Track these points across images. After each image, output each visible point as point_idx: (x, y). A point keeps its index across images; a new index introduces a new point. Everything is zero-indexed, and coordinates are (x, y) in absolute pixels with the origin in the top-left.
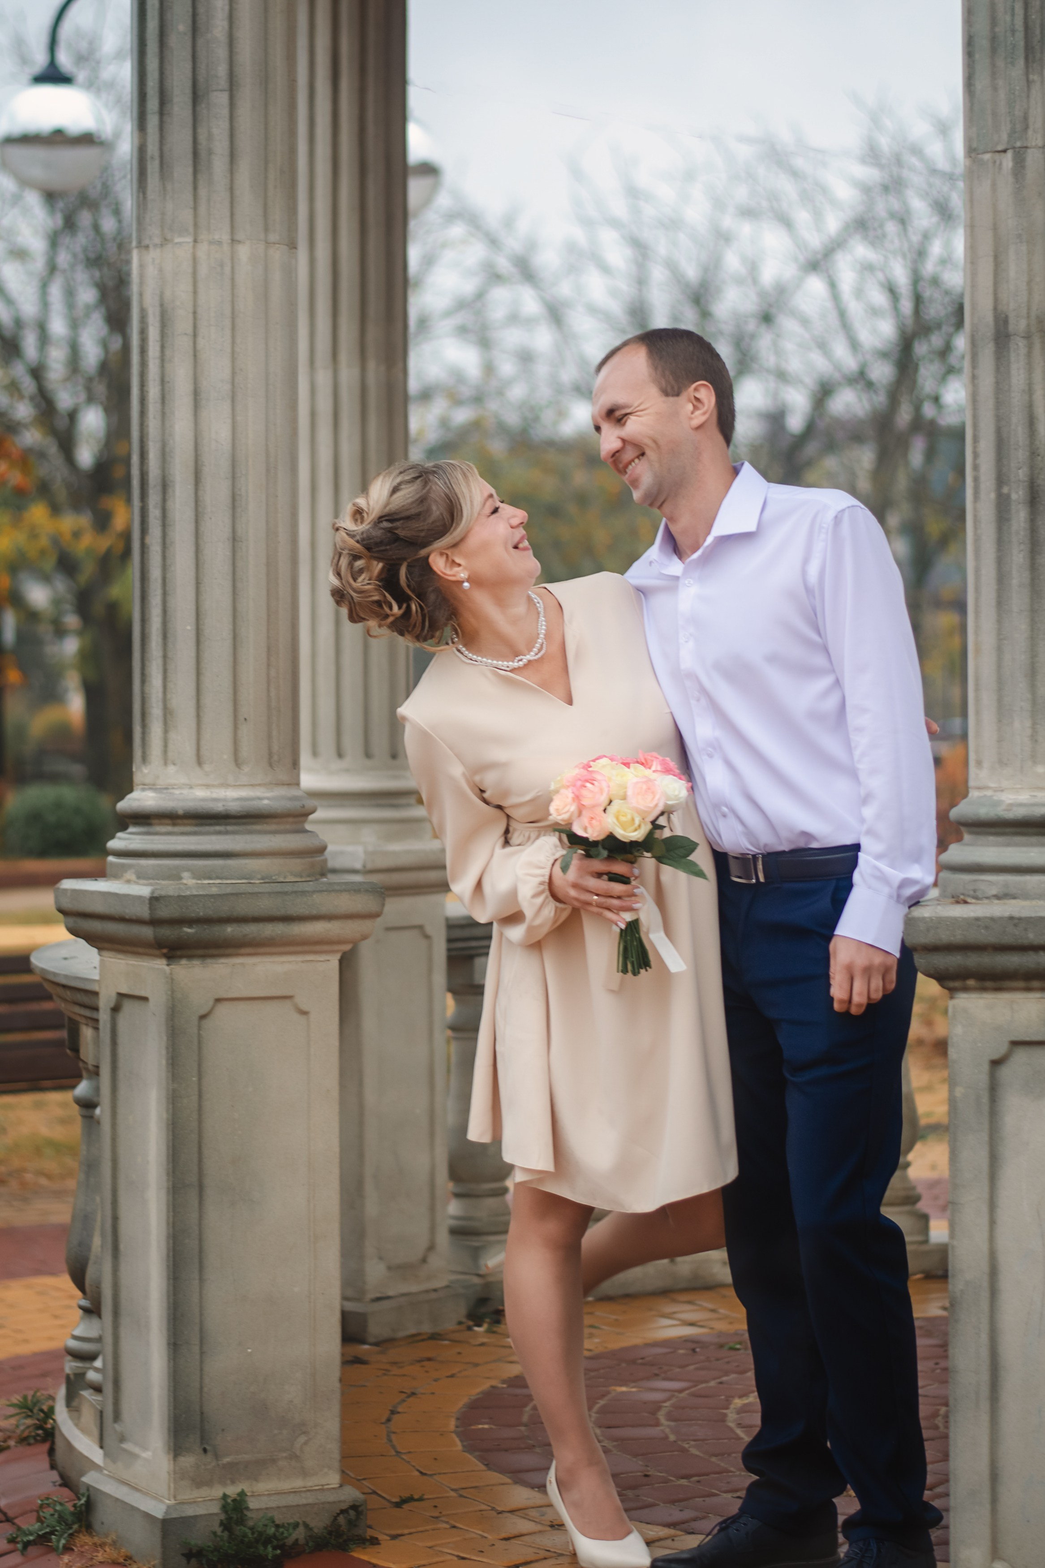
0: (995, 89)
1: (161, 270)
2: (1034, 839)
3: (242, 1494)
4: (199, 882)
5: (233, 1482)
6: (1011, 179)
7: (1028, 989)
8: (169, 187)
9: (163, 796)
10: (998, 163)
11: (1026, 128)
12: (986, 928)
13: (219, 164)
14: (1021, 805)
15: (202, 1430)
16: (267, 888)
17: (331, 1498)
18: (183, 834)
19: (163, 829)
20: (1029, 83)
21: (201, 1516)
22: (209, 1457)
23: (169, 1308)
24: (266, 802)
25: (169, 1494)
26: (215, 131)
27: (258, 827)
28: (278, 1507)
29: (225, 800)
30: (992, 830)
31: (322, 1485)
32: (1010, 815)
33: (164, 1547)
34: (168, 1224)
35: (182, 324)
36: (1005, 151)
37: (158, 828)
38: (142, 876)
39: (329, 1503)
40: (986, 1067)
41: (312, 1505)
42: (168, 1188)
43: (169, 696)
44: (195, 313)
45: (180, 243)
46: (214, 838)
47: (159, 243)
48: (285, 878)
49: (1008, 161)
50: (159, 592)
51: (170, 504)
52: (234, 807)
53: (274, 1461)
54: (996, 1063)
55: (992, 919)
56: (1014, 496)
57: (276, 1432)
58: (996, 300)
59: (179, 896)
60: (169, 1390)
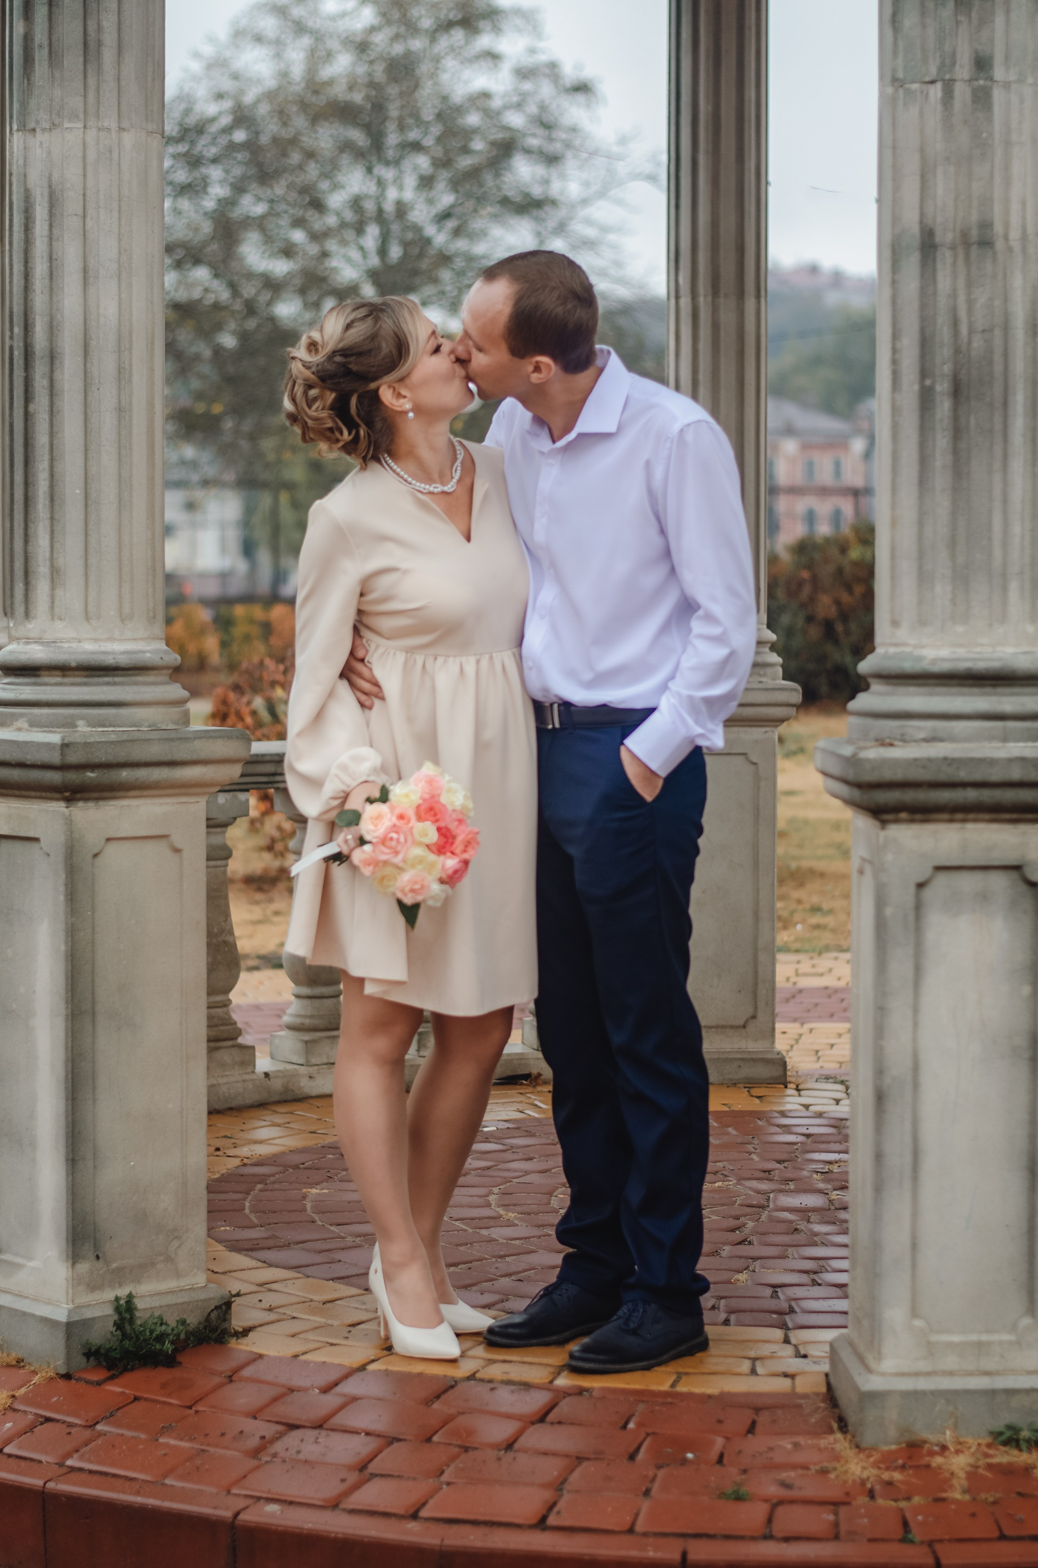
0: (924, 26)
1: (49, 153)
2: (955, 690)
3: (130, 1296)
4: (94, 729)
5: (120, 1285)
6: (939, 108)
7: (951, 821)
8: (57, 74)
9: (52, 649)
10: (925, 92)
11: (953, 64)
12: (924, 767)
13: (108, 56)
14: (944, 660)
15: (95, 1239)
16: (155, 735)
17: (203, 1296)
18: (73, 684)
19: (52, 680)
20: (958, 23)
21: (98, 1317)
22: (101, 1264)
23: (67, 1127)
24: (148, 655)
25: (67, 1299)
26: (105, 24)
27: (140, 679)
28: (161, 1306)
29: (113, 653)
30: (915, 682)
31: (193, 1285)
32: (937, 668)
33: (68, 1347)
34: (67, 1049)
35: (72, 205)
36: (933, 82)
37: (46, 680)
38: (34, 724)
39: (201, 1300)
40: (912, 889)
41: (189, 1303)
42: (67, 1015)
43: (55, 556)
44: (84, 195)
45: (71, 129)
46: (106, 688)
47: (48, 127)
48: (167, 726)
49: (936, 92)
50: (46, 457)
51: (57, 375)
52: (123, 660)
53: (153, 1264)
54: (921, 886)
55: (930, 760)
56: (938, 388)
57: (154, 1237)
58: (922, 215)
59: (85, 743)
60: (67, 1203)
